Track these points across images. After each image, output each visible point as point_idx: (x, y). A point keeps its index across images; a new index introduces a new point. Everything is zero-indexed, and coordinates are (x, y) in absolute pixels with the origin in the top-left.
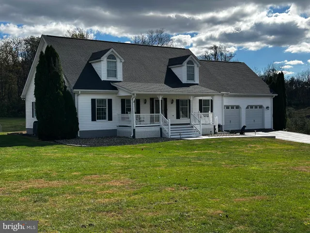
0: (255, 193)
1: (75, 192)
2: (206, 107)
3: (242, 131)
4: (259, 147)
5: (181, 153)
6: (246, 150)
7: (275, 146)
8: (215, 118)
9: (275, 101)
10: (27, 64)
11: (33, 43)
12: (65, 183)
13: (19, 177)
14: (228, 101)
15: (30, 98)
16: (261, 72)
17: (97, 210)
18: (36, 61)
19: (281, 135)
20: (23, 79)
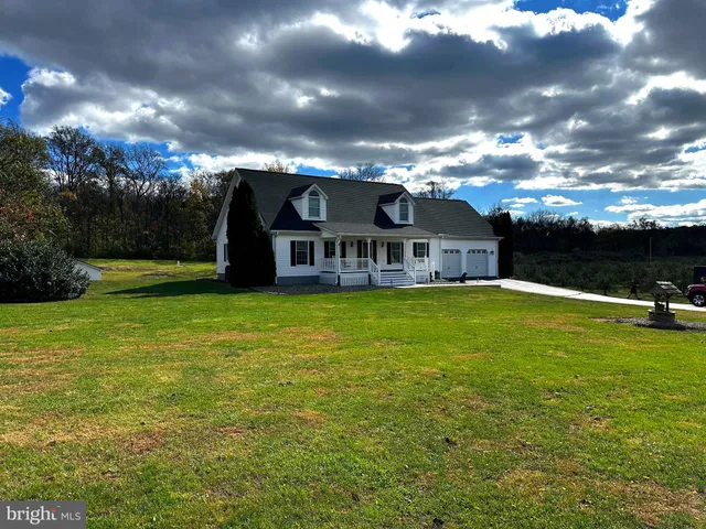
0: (477, 349)
1: (271, 346)
2: (421, 251)
3: (463, 279)
4: (482, 298)
5: (392, 304)
6: (467, 301)
7: (500, 297)
8: (432, 263)
9: (501, 246)
10: (218, 201)
11: (226, 177)
12: (262, 335)
13: (209, 328)
14: (446, 245)
15: (222, 240)
16: (485, 211)
17: (296, 366)
18: (229, 198)
19: (507, 284)
20: (213, 218)
